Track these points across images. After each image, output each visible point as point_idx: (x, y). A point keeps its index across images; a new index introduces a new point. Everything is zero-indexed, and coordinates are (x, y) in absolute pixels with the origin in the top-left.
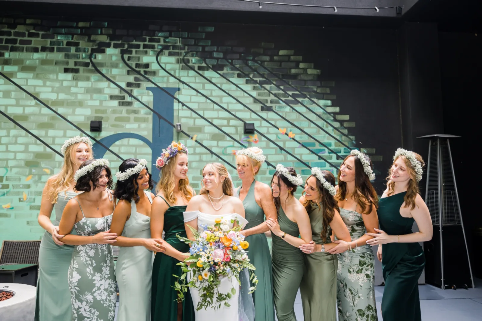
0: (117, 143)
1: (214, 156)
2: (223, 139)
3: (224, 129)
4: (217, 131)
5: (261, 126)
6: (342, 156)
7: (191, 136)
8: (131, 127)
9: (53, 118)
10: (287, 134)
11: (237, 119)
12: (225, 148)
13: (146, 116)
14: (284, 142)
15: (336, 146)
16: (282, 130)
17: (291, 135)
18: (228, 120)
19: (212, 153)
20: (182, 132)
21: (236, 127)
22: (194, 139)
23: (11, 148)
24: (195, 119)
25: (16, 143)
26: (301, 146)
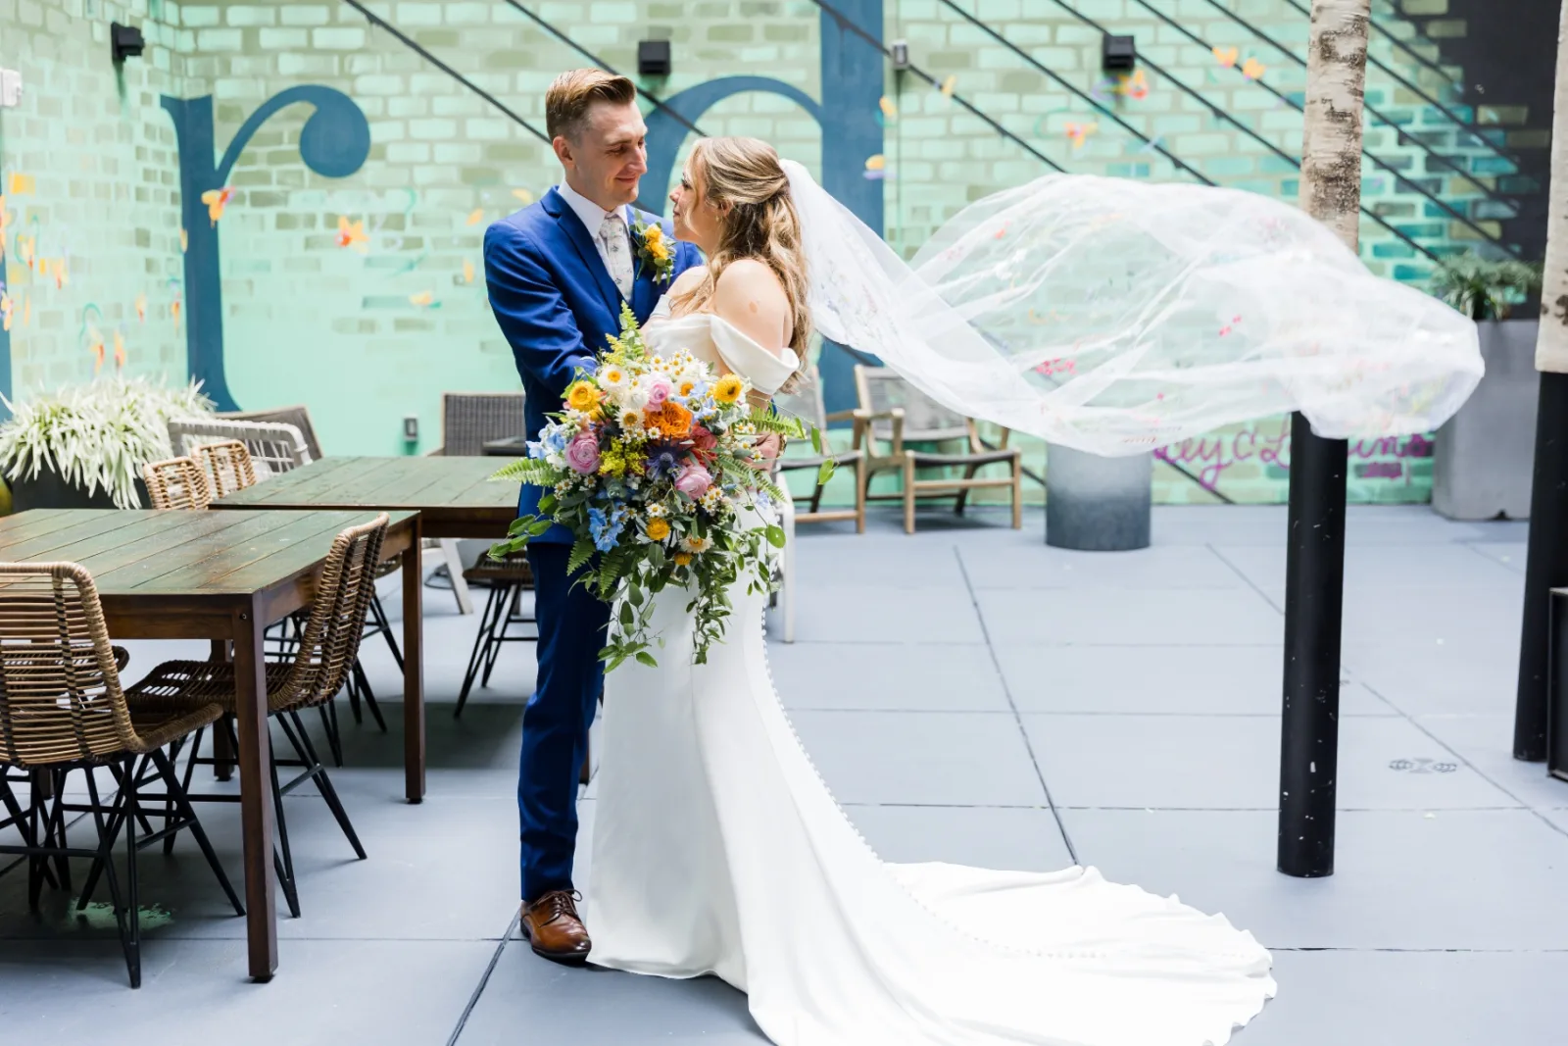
0: (719, 107)
1: (1008, 141)
2: (1034, 88)
3: (1038, 55)
4: (1018, 62)
5: (1156, 44)
6: (1419, 134)
7: (938, 79)
8: (755, 58)
9: (528, 36)
10: (1238, 67)
11: (1081, 22)
12: (1044, 116)
13: (801, 22)
14: (1229, 91)
15: (1397, 99)
16: (1224, 54)
17: (1253, 69)
18: (1054, 24)
19: (1003, 132)
20: (912, 68)
21: (1077, 47)
22: (948, 89)
23: (419, 129)
24: (948, 25)
25: (430, 114)
26: (1283, 104)
